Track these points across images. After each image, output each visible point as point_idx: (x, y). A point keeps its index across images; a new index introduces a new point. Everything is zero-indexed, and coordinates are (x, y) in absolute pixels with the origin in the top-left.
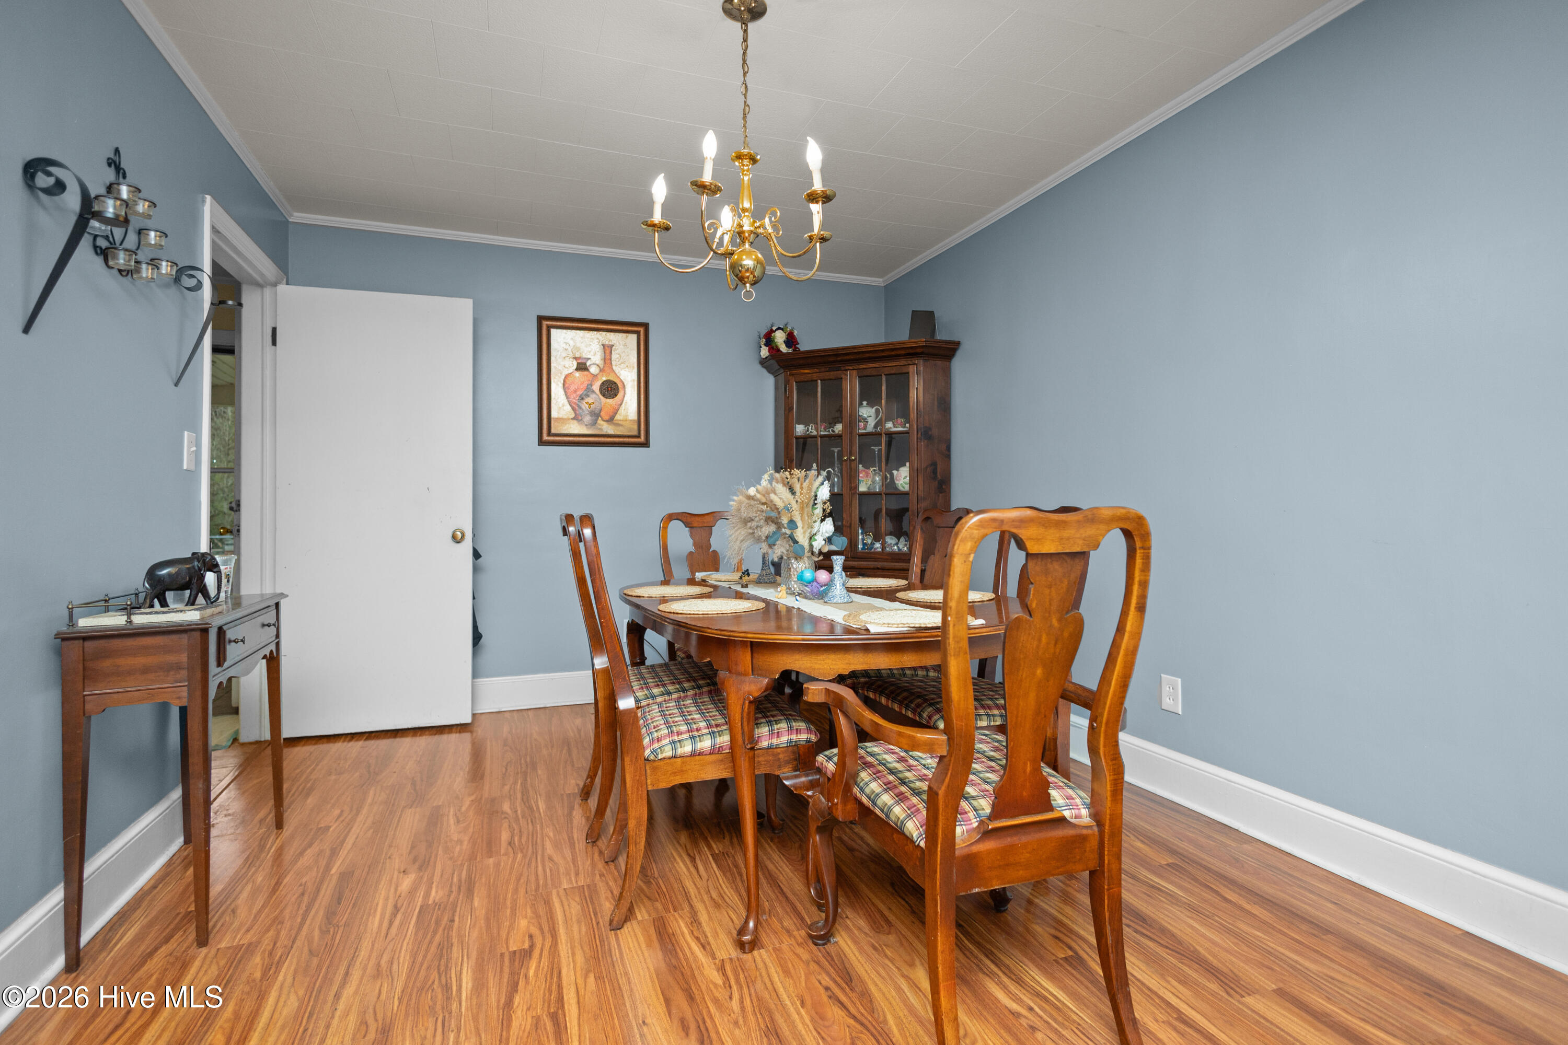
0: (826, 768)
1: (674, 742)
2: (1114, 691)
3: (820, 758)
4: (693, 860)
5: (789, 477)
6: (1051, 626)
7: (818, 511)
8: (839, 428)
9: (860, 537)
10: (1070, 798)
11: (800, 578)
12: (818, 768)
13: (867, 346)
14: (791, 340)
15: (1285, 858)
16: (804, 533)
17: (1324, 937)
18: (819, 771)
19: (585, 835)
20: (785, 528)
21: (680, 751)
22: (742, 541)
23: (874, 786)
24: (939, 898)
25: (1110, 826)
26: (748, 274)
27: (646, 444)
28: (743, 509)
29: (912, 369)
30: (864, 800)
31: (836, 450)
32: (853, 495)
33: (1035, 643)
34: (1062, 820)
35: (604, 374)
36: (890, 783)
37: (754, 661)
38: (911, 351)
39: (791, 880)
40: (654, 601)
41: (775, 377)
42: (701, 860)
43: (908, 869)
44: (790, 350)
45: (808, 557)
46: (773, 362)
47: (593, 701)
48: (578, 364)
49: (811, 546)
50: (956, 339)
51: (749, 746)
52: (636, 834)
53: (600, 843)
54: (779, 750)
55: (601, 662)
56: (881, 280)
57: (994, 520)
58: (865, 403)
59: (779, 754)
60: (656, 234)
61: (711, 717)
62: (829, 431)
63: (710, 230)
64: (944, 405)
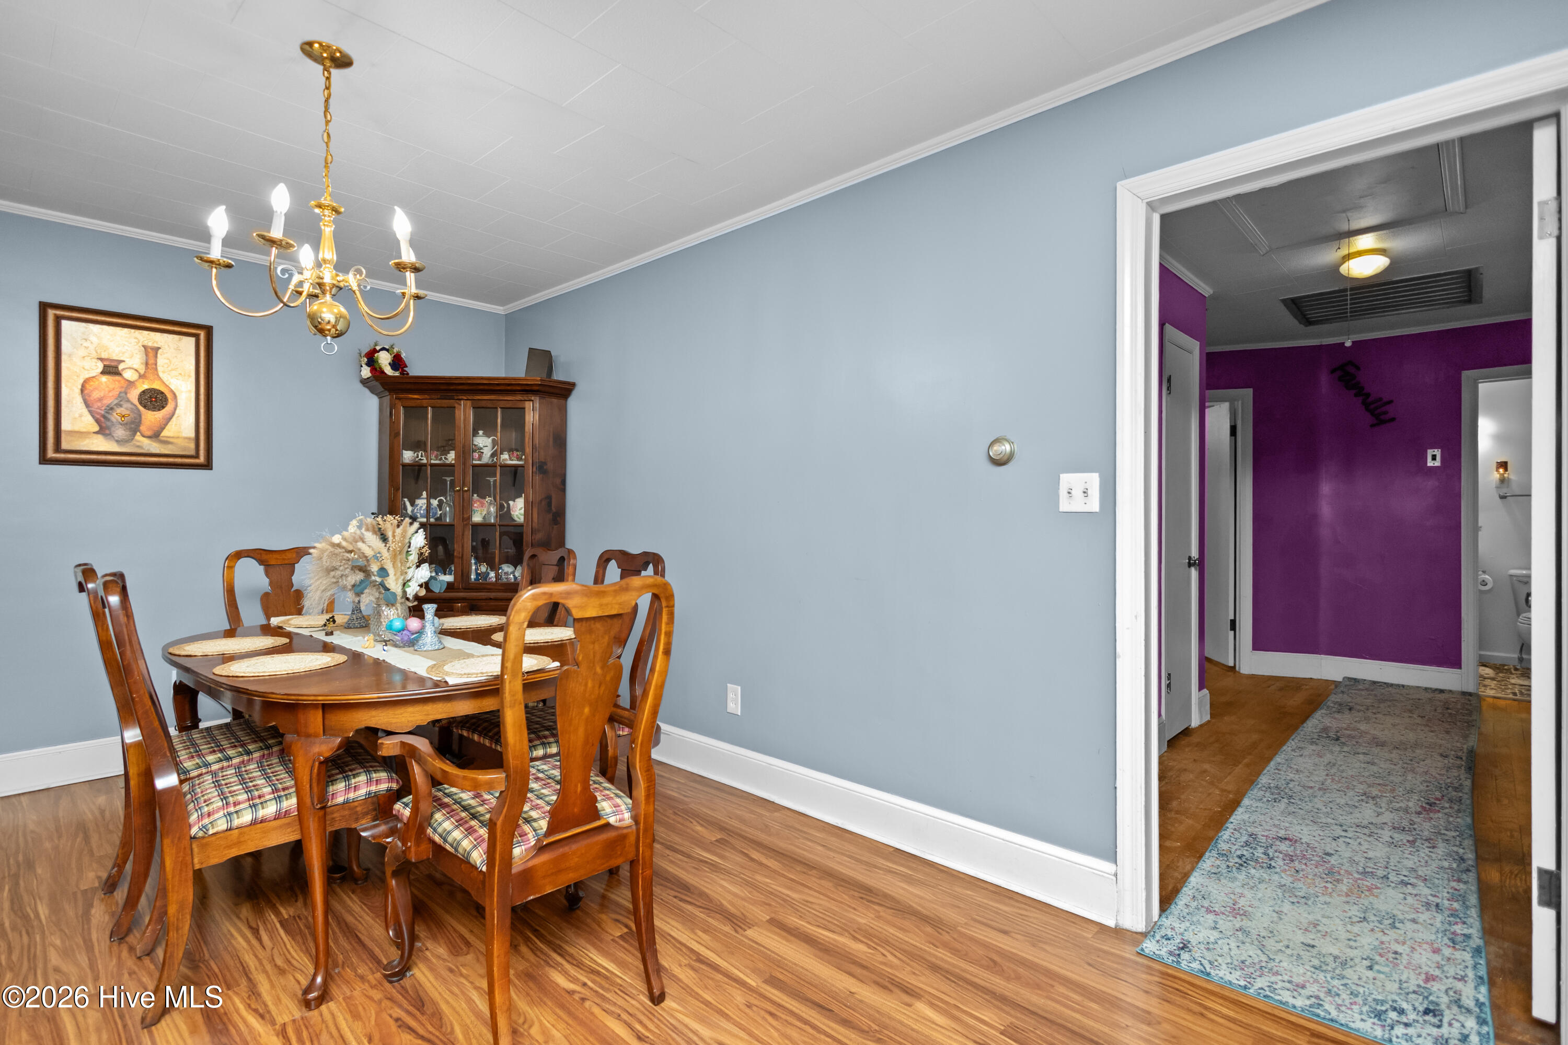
0: (402, 814)
1: (230, 814)
2: (647, 718)
3: (398, 806)
4: (256, 932)
5: (381, 523)
6: (595, 673)
7: (414, 558)
8: (451, 457)
9: (474, 567)
10: (617, 806)
11: (389, 628)
12: (395, 816)
13: (482, 378)
14: (398, 363)
15: (802, 818)
16: (397, 580)
17: (810, 873)
18: (397, 818)
19: (108, 933)
20: (374, 576)
21: (237, 822)
22: (323, 591)
23: (447, 825)
24: (496, 912)
25: (644, 823)
26: (328, 327)
27: (208, 465)
28: (325, 559)
29: (528, 405)
30: (437, 838)
31: (448, 479)
32: (465, 526)
33: (583, 688)
34: (608, 825)
35: (146, 382)
36: (462, 819)
37: (326, 722)
38: (527, 388)
39: (371, 927)
40: (210, 661)
41: (380, 398)
42: (266, 929)
43: (473, 893)
44: (397, 374)
45: (401, 603)
46: (377, 384)
47: (123, 772)
48: (105, 366)
49: (405, 592)
50: (571, 380)
51: (319, 806)
52: (177, 920)
53: (131, 939)
54: (356, 804)
55: (133, 735)
56: (501, 308)
57: (544, 594)
58: (481, 432)
59: (356, 807)
60: (214, 270)
61: (278, 780)
62: (441, 459)
63: (283, 274)
64: (560, 441)
